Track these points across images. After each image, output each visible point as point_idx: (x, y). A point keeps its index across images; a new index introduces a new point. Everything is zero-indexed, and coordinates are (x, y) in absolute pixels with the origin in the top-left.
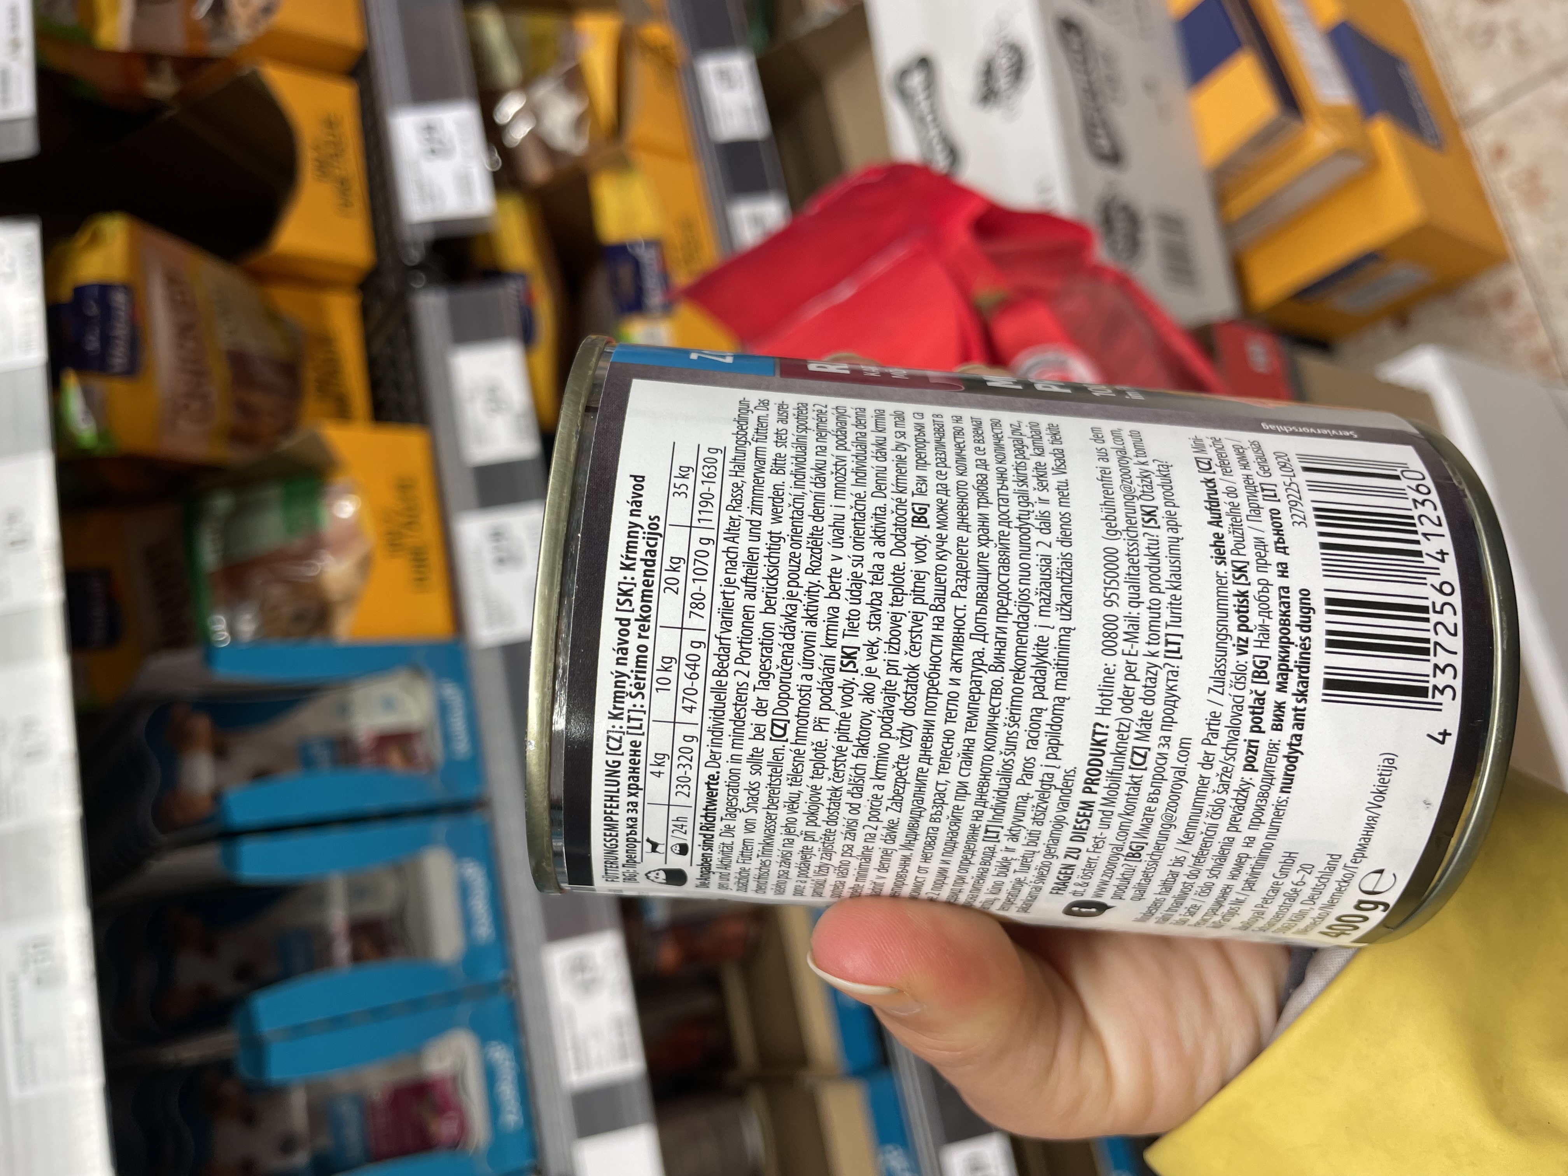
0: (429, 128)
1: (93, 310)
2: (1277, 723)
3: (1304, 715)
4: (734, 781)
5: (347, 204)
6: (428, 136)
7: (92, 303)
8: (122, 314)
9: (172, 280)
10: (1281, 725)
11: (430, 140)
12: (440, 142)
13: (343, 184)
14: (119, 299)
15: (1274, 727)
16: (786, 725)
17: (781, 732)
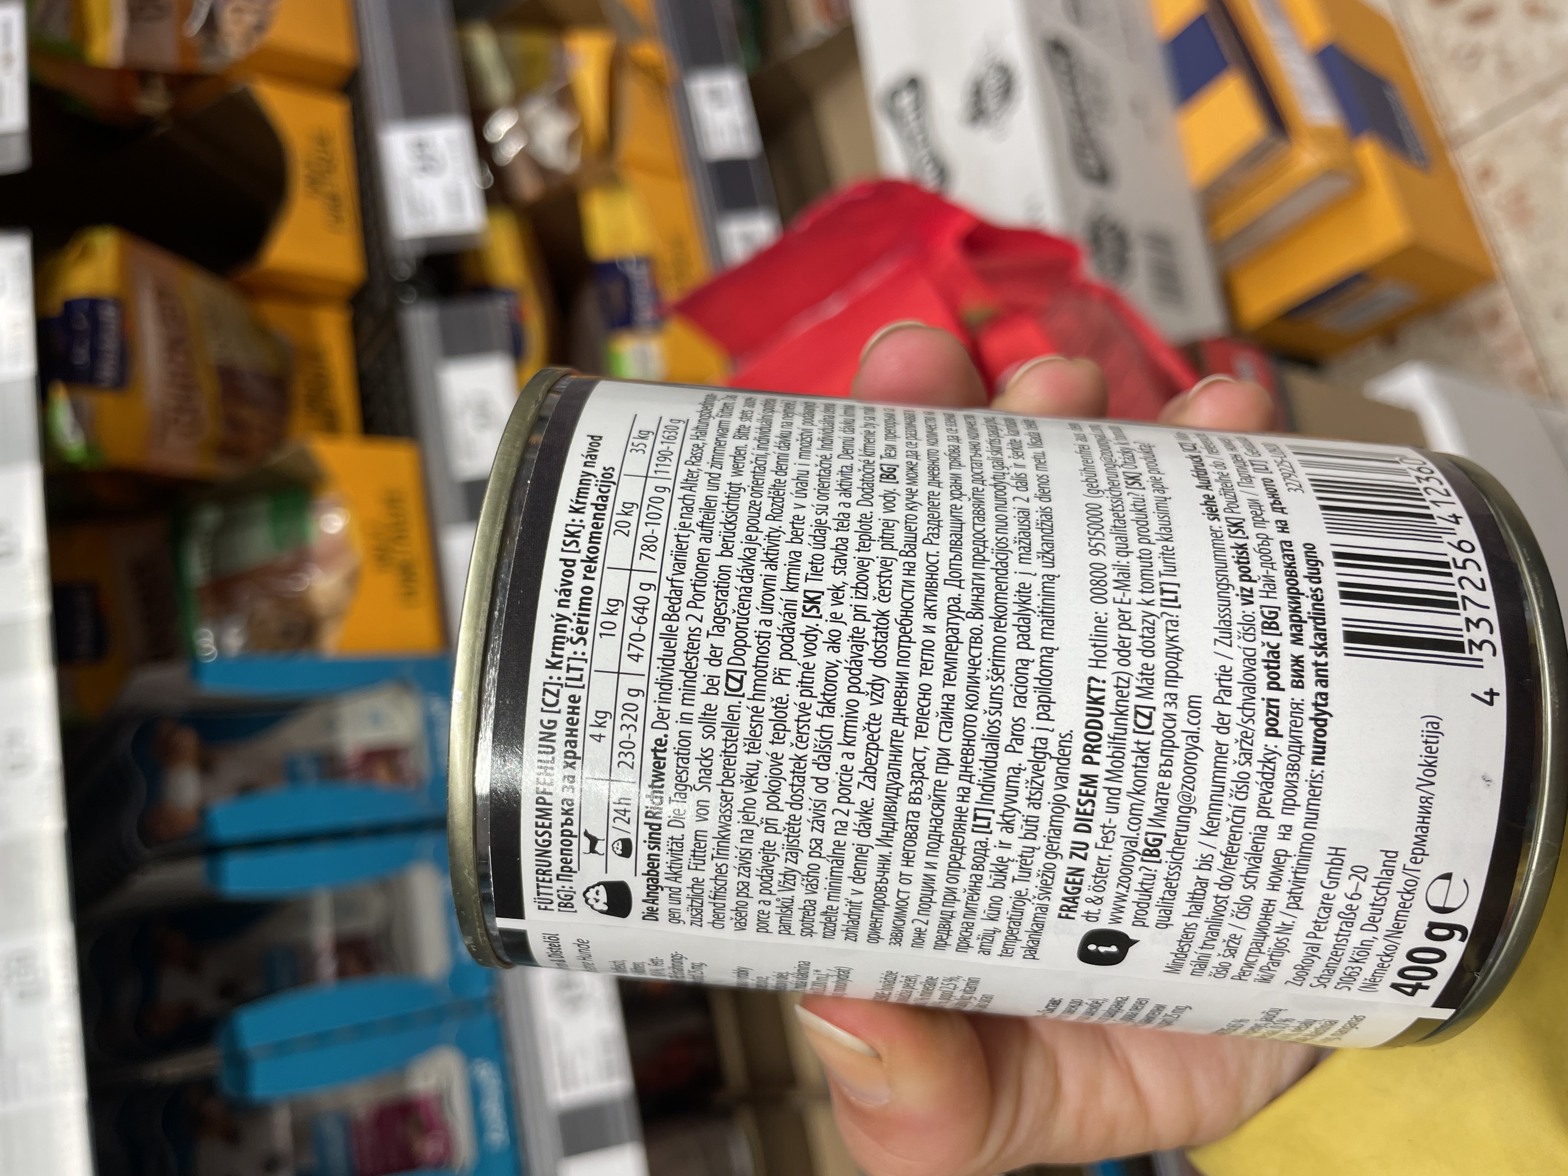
0: (420, 145)
1: (83, 323)
2: (1297, 679)
3: (1326, 670)
4: (684, 747)
5: (338, 219)
6: (419, 154)
7: (83, 316)
8: (113, 327)
9: (163, 295)
10: (1302, 682)
11: (421, 157)
12: (432, 158)
13: (334, 200)
14: (109, 314)
15: (1295, 684)
16: (742, 677)
17: (737, 685)
